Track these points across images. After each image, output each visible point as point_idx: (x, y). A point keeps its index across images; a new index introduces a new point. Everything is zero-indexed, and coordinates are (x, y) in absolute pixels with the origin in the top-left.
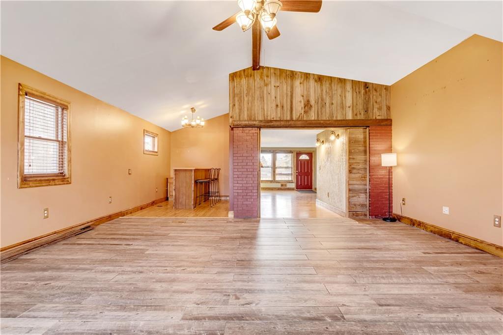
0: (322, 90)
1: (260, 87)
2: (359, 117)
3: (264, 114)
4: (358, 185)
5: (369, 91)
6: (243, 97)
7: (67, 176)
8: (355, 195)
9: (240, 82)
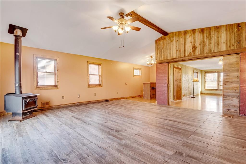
0: (204, 37)
1: (169, 43)
2: (232, 48)
3: (171, 56)
4: (231, 92)
5: (242, 28)
6: (161, 50)
7: (101, 85)
8: (229, 99)
9: (160, 43)
